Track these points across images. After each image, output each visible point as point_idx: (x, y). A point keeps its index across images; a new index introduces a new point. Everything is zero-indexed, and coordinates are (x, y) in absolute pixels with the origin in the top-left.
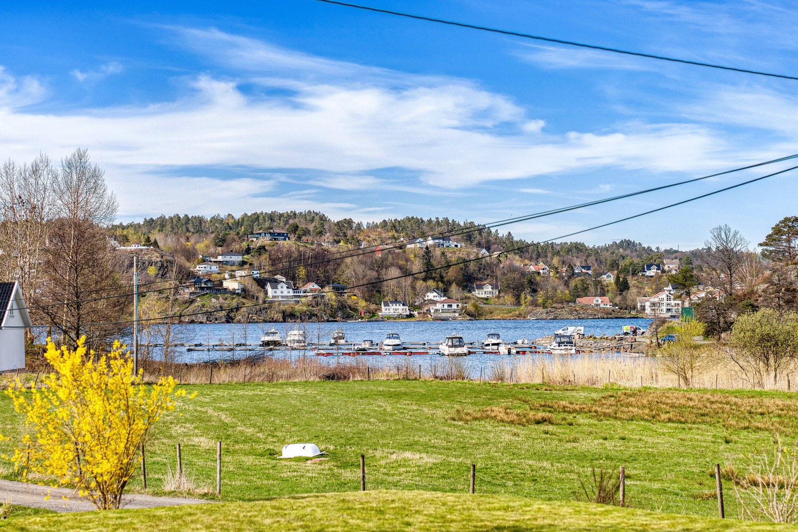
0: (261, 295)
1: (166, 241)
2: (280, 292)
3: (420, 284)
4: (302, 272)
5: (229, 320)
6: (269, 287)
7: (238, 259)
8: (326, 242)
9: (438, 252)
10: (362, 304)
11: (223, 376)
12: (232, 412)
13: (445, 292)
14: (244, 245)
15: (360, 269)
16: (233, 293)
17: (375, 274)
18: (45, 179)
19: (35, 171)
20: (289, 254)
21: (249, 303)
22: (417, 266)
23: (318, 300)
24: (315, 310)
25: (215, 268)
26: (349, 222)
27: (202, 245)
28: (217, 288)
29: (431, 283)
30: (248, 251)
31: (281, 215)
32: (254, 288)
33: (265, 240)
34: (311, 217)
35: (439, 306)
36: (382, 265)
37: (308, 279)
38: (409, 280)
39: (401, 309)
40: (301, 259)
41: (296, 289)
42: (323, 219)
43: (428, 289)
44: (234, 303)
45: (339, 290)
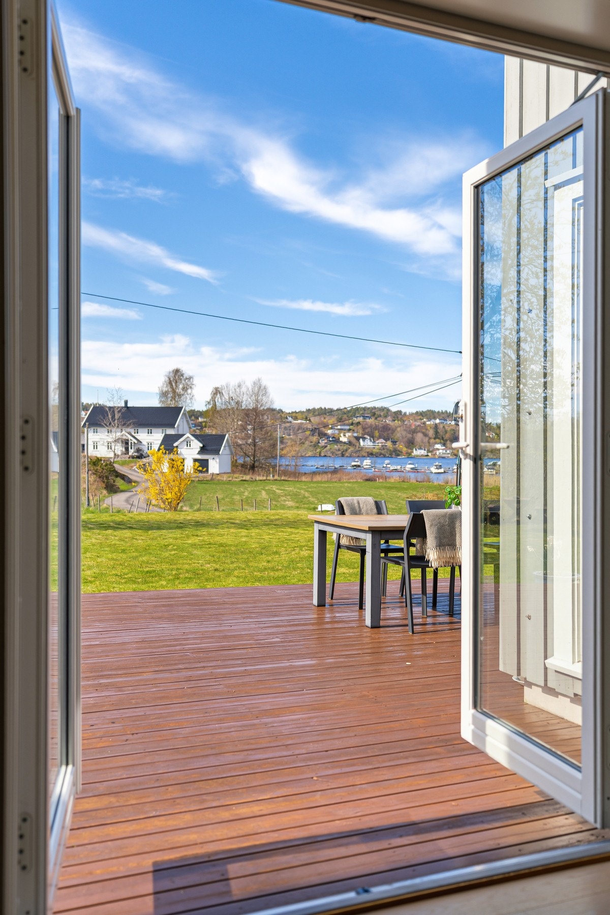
0: (358, 444)
1: (315, 420)
2: (367, 443)
3: (432, 441)
4: (377, 434)
5: (343, 455)
6: (361, 440)
7: (348, 427)
8: (388, 421)
9: (441, 426)
10: (405, 449)
11: (318, 478)
12: (311, 493)
13: (444, 445)
14: (350, 421)
15: (404, 433)
16: (345, 443)
17: (411, 436)
18: (244, 389)
19: (239, 386)
20: (371, 426)
21: (351, 449)
22: (431, 433)
23: (384, 447)
24: (383, 452)
25: (337, 432)
26: (400, 412)
27: (331, 420)
28: (336, 440)
29: (437, 440)
30: (352, 424)
31: (369, 408)
32: (354, 441)
33: (361, 419)
34: (382, 409)
35: (441, 451)
36: (414, 432)
37: (380, 437)
38: (427, 439)
39: (423, 452)
40: (376, 428)
41: (374, 442)
42: (388, 410)
43: (436, 443)
44: (345, 448)
45: (394, 442)
